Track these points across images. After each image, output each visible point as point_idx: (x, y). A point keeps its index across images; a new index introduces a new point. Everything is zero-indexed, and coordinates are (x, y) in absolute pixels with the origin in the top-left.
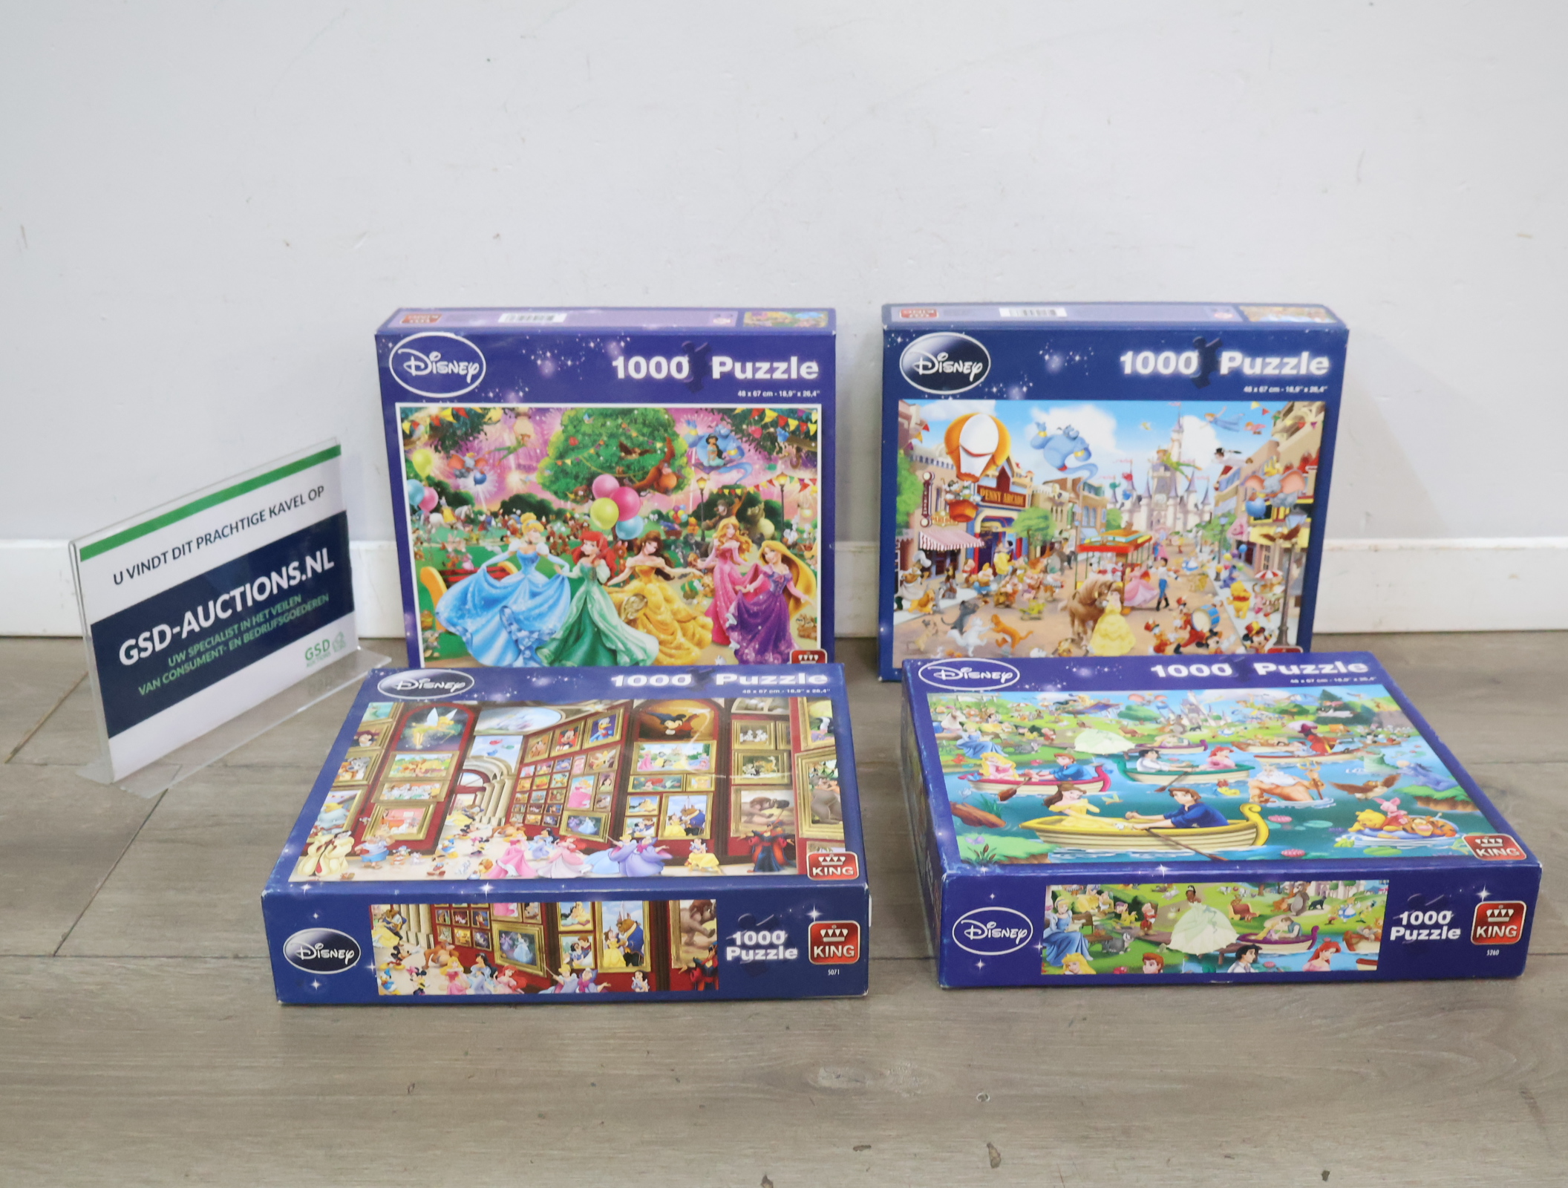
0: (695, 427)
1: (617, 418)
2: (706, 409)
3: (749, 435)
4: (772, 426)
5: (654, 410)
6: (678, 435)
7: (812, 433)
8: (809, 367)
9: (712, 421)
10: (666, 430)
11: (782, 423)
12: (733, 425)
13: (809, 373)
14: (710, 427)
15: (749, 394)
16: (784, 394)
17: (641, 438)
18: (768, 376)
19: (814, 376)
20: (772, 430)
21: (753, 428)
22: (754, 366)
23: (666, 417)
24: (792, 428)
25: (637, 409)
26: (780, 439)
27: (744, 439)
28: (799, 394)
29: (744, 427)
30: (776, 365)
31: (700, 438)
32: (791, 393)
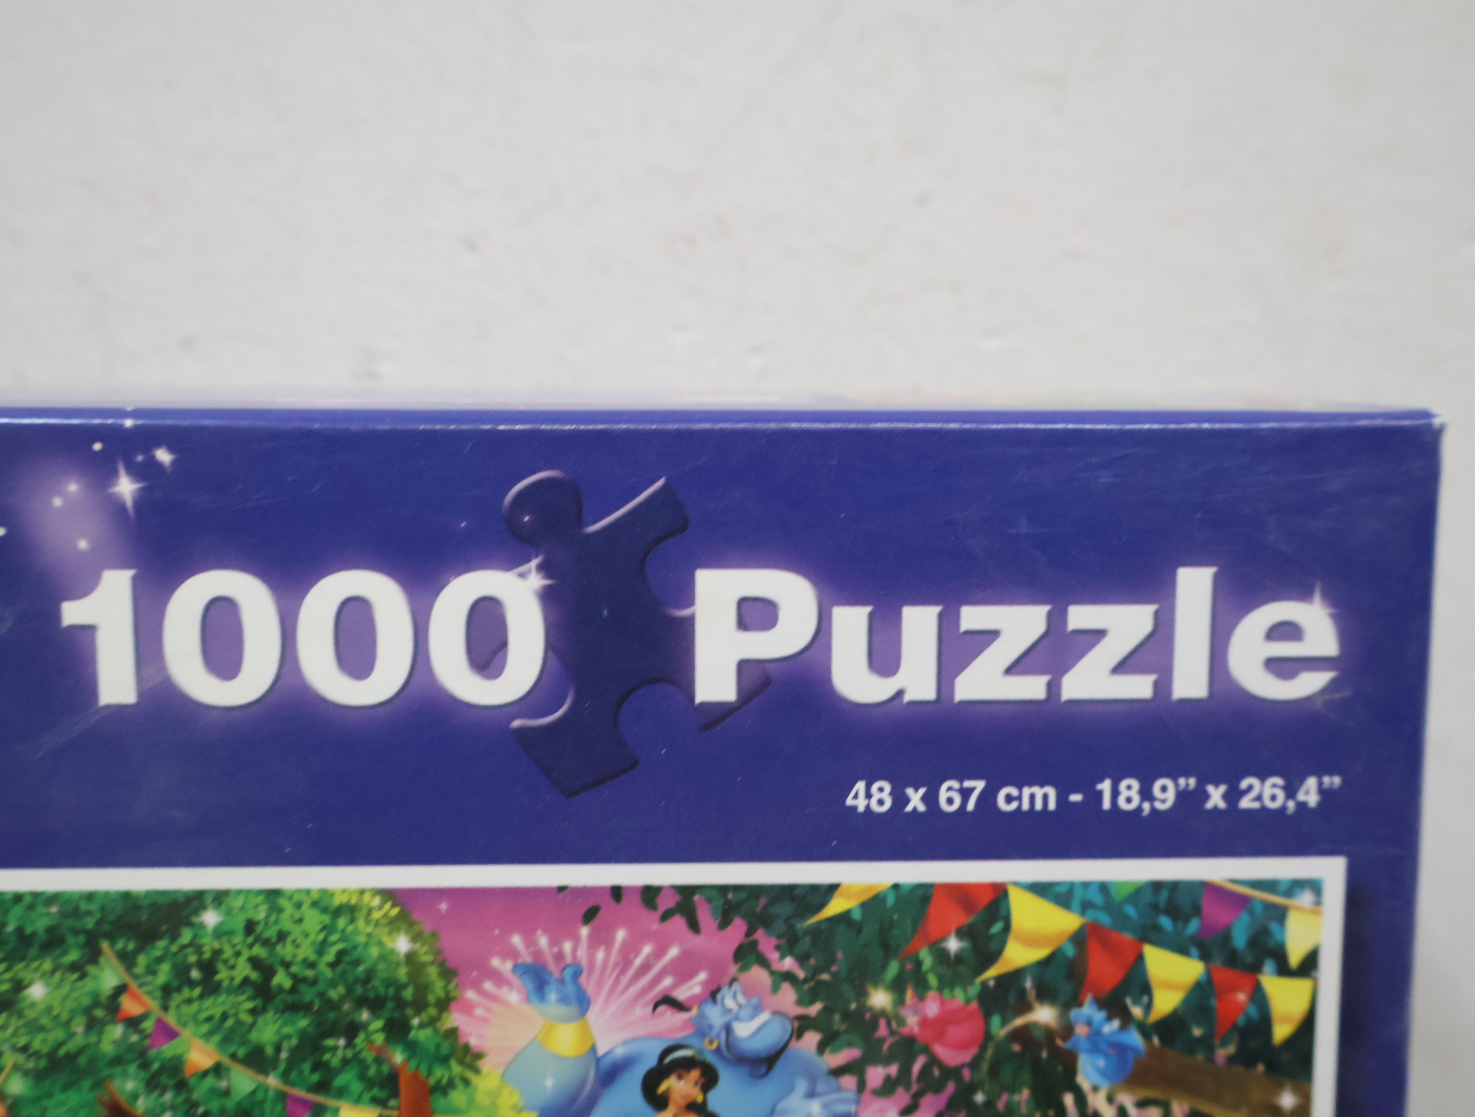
0: (582, 1003)
1: (93, 955)
2: (649, 894)
3: (907, 1048)
4: (1046, 994)
5: (321, 902)
6: (471, 1058)
7: (1281, 1032)
8: (1285, 631)
9: (683, 971)
10: (397, 1030)
11: (1104, 971)
12: (811, 990)
13: (1281, 667)
14: (668, 1001)
15: (915, 800)
16: (1129, 794)
17: (243, 1082)
18: (1032, 688)
19: (1309, 684)
20: (1044, 1015)
21: (932, 1008)
22: (947, 623)
23: (402, 944)
24: (1166, 1002)
25: (220, 897)
26: (1089, 1072)
27: (876, 1074)
28: (1216, 797)
29: (880, 999)
30: (1081, 616)
31: (610, 1073)
32: (1166, 793)
